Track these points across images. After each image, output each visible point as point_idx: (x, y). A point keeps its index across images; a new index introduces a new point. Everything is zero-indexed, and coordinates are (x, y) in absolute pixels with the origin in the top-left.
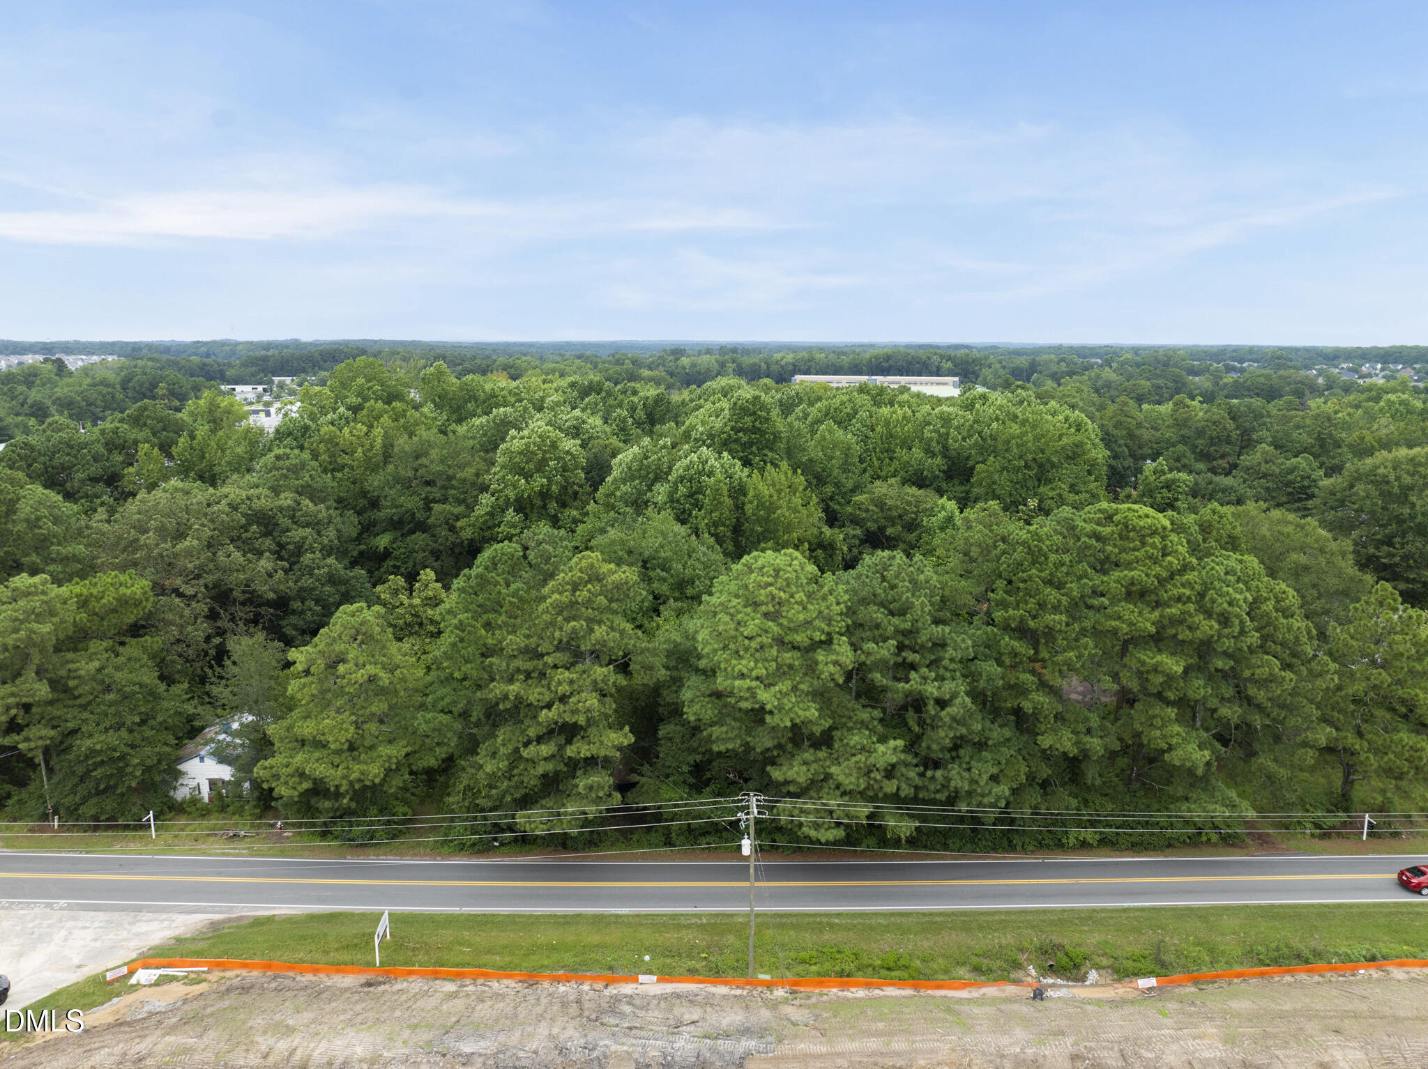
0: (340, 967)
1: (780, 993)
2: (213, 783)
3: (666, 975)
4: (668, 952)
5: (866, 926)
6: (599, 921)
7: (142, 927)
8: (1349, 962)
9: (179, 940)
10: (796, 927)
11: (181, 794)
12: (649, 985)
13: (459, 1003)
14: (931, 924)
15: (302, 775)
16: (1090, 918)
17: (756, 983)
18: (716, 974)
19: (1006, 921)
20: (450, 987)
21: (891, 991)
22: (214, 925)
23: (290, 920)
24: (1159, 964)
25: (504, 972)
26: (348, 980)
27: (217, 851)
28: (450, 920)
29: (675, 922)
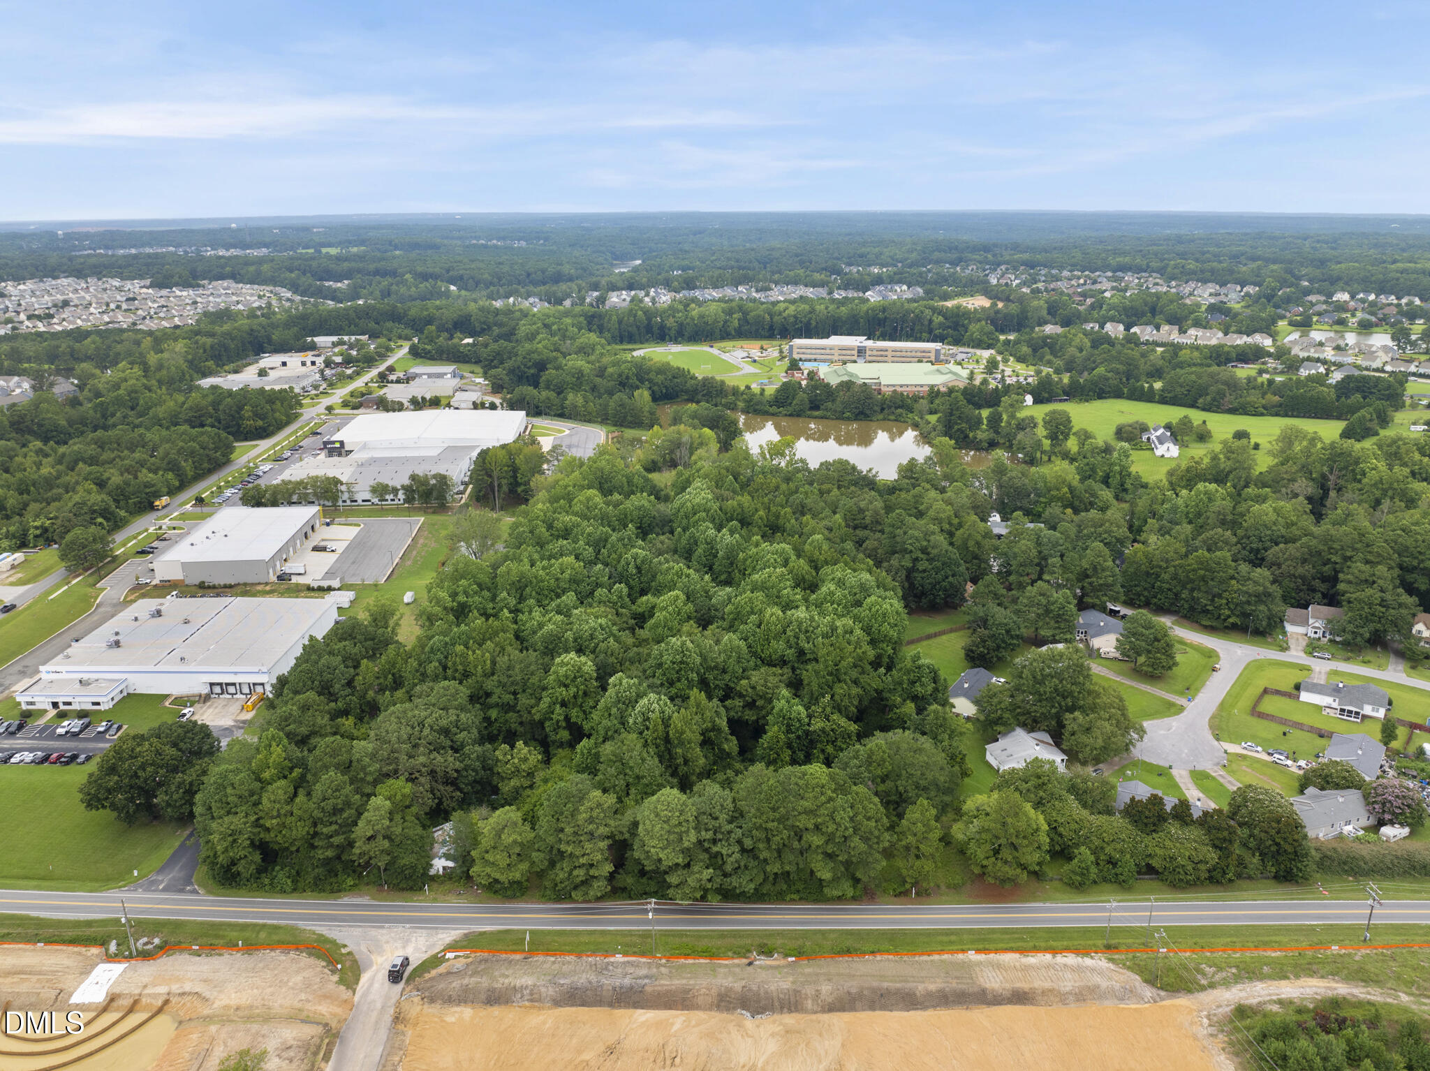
0: (514, 952)
1: (664, 961)
2: (444, 868)
3: (625, 954)
4: (627, 945)
5: (699, 936)
6: (603, 933)
7: (440, 936)
8: (864, 953)
9: (456, 941)
10: (673, 936)
11: (432, 872)
12: (619, 958)
13: (557, 966)
14: (722, 935)
15: (489, 876)
16: (780, 934)
17: (655, 957)
18: (643, 954)
19: (751, 934)
20: (553, 959)
21: (702, 961)
22: (466, 935)
23: (492, 933)
24: (800, 953)
25: (570, 953)
26: (518, 957)
27: (454, 902)
28: (549, 932)
29: (630, 933)
